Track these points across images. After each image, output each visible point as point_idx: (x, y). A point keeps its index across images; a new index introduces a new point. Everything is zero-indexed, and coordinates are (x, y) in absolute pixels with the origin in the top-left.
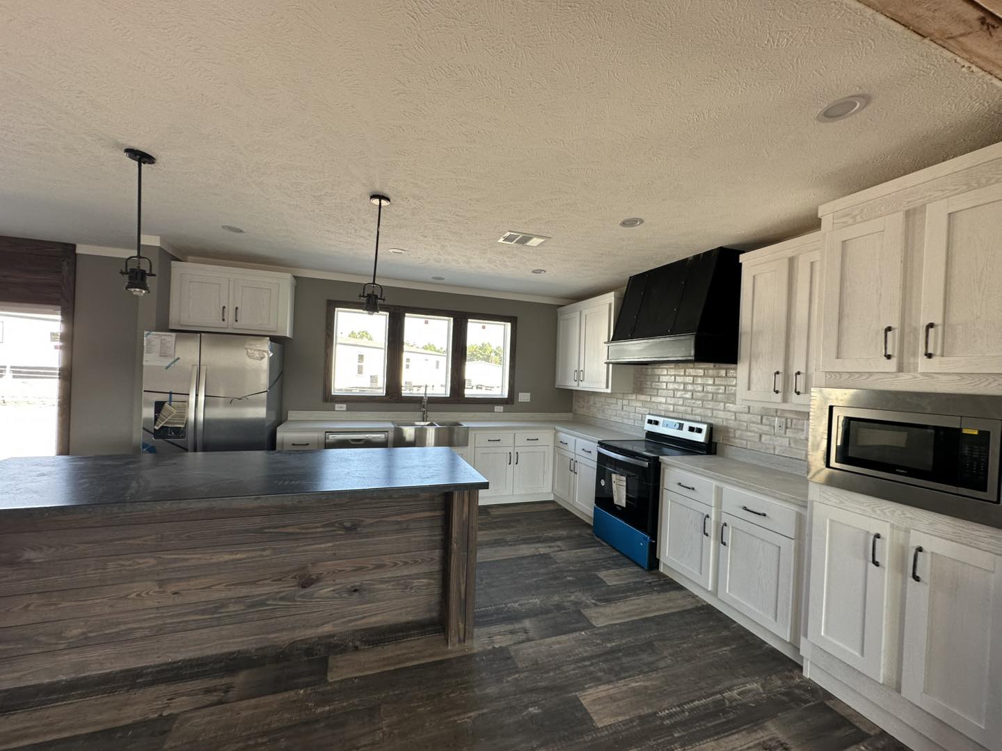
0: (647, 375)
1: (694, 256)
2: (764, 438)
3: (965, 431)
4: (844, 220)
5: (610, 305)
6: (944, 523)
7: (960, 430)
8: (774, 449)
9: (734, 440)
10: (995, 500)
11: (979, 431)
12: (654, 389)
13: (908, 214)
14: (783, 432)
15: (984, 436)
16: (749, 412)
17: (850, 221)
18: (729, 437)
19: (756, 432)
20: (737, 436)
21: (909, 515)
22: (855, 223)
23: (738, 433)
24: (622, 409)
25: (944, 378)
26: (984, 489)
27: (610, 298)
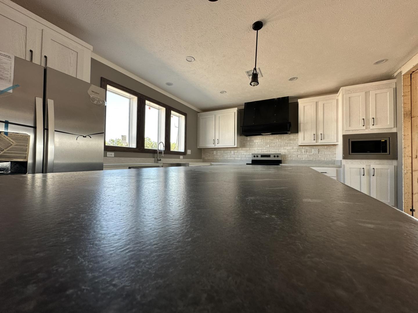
0: (247, 140)
1: (277, 98)
2: (298, 156)
3: (382, 141)
4: (348, 92)
5: (235, 113)
6: (377, 161)
7: (381, 141)
8: (303, 158)
9: (288, 158)
10: (389, 154)
11: (385, 140)
12: (251, 145)
13: (366, 93)
14: (305, 153)
15: (386, 141)
16: (293, 149)
17: (350, 92)
18: (286, 157)
19: (296, 155)
20: (289, 157)
21: (369, 162)
22: (351, 93)
23: (289, 156)
24: (234, 154)
25: (375, 130)
26: (386, 152)
27: (235, 110)
